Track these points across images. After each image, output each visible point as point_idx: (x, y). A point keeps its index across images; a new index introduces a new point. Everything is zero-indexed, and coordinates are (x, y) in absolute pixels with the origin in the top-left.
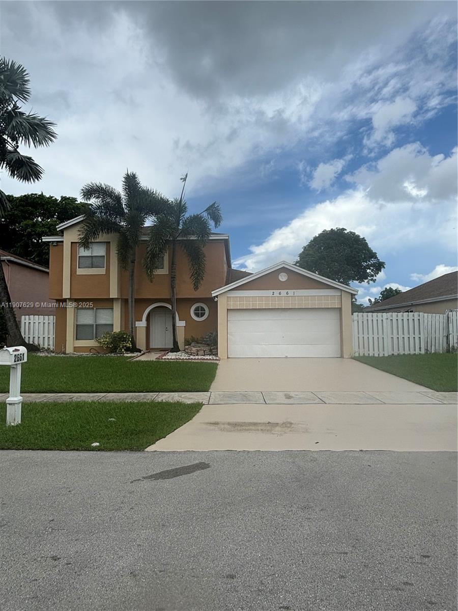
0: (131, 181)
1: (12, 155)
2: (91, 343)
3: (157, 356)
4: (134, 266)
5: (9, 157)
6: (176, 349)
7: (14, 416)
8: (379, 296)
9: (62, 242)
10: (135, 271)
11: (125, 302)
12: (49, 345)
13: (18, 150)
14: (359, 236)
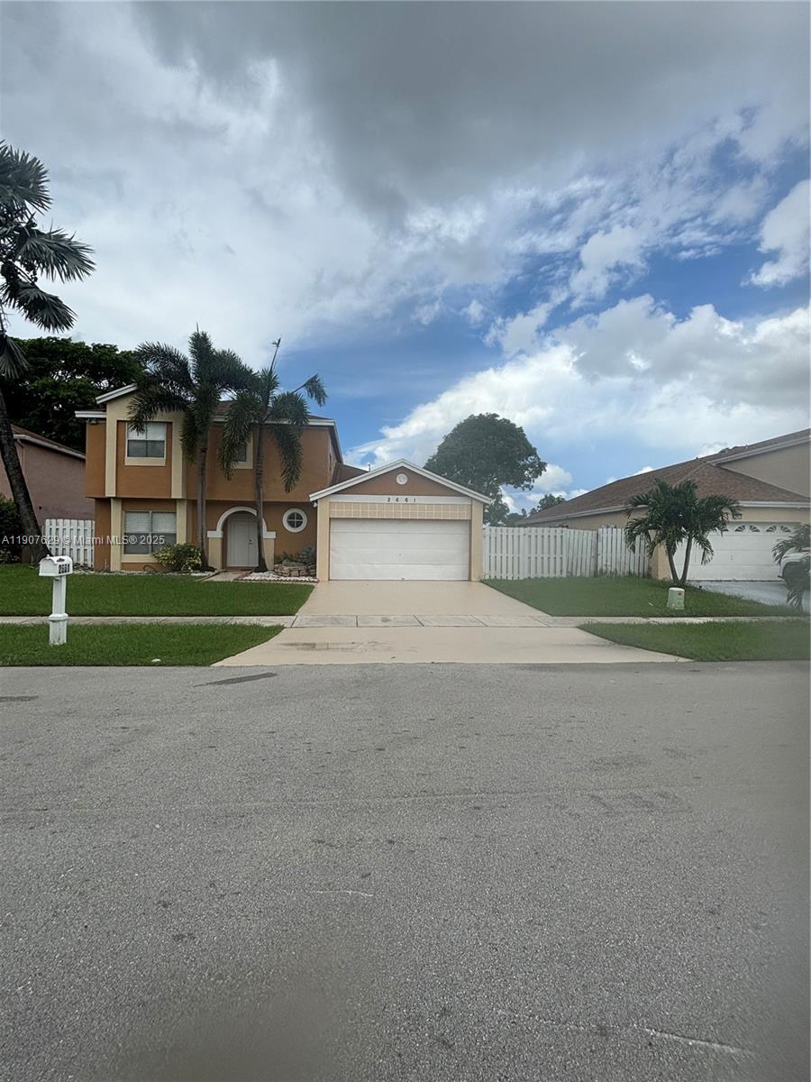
0: (200, 343)
1: (28, 291)
2: (146, 558)
3: (236, 576)
4: (205, 457)
5: (23, 293)
6: (262, 568)
7: (58, 635)
8: (536, 506)
9: (105, 419)
10: (207, 463)
11: (192, 504)
12: (85, 560)
13: (36, 283)
14: (515, 425)
